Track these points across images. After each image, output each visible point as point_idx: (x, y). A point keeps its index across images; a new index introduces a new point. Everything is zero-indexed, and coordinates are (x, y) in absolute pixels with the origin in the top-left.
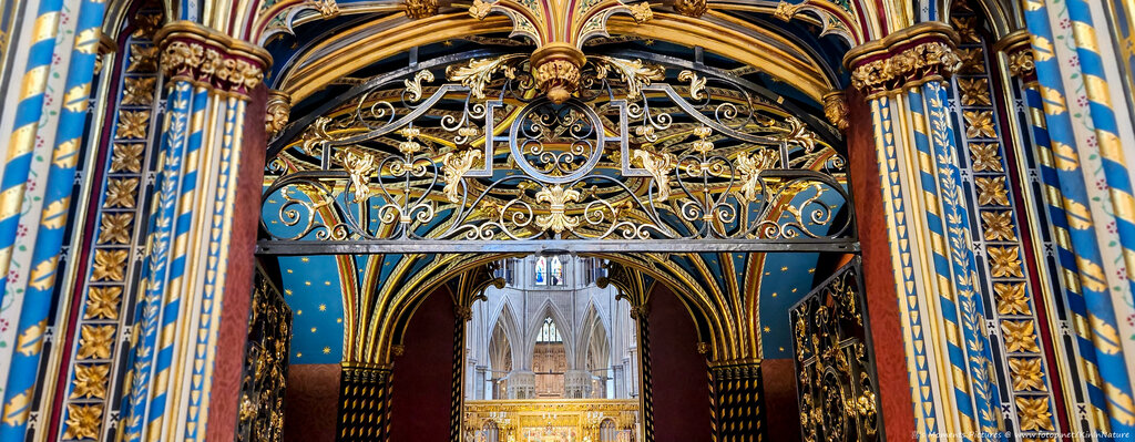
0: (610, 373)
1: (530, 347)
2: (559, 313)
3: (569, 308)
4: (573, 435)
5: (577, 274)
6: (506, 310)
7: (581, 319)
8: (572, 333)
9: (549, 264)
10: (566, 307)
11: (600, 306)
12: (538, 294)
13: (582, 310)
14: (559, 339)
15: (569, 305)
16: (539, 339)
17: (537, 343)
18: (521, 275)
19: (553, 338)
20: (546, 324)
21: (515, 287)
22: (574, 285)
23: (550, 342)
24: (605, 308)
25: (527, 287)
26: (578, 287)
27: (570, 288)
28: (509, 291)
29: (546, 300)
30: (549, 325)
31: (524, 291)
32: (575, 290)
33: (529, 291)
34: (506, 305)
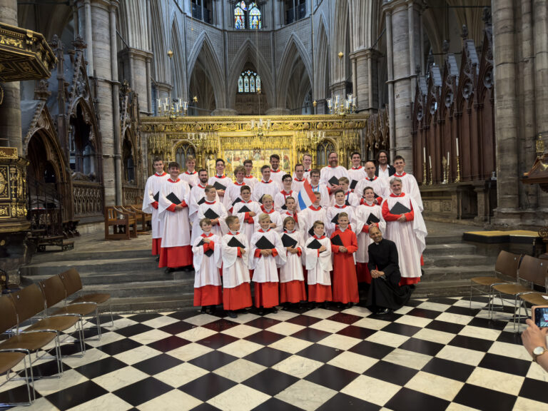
2: (260, 56)
3: (269, 49)
5: (277, 14)
6: (205, 47)
7: (281, 61)
8: (273, 74)
10: (266, 49)
13: (283, 49)
17: (239, 93)
18: (220, 15)
19: (253, 89)
20: (246, 77)
21: (214, 25)
22: (273, 26)
23: (250, 93)
24: (305, 44)
25: (227, 28)
26: (277, 27)
27: (270, 28)
28: (208, 29)
29: (245, 41)
30: (249, 77)
31: (224, 31)
32: (274, 31)
33: (228, 32)
34: (204, 41)
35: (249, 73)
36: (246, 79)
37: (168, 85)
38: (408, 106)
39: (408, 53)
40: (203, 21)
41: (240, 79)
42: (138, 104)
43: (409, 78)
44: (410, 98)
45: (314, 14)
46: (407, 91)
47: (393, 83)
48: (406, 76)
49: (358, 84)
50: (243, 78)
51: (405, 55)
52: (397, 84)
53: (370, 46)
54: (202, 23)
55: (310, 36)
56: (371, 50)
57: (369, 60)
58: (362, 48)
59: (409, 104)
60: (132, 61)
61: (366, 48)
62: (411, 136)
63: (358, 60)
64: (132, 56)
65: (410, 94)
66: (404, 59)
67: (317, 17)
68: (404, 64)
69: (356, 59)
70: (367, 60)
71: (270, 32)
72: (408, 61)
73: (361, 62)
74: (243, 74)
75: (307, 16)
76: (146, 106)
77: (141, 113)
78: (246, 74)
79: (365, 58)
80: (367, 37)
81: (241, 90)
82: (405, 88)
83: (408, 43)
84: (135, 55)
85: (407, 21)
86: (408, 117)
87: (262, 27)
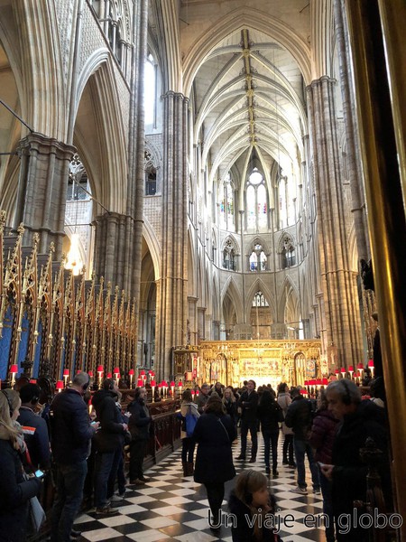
0: (301, 325)
1: (248, 310)
2: (266, 288)
3: (272, 283)
4: (276, 363)
5: (277, 261)
6: (231, 285)
7: (280, 291)
8: (275, 300)
9: (259, 256)
10: (270, 284)
11: (293, 282)
12: (252, 276)
13: (281, 284)
14: (267, 304)
15: (272, 282)
16: (254, 305)
17: (253, 307)
18: (240, 264)
19: (263, 305)
20: (258, 296)
21: (237, 271)
22: (275, 269)
23: (261, 307)
24: (295, 282)
25: (245, 272)
26: (277, 270)
27: (272, 271)
28: (233, 275)
30: (260, 296)
31: (243, 274)
32: (275, 273)
33: (246, 274)
34: (231, 283)
35: (260, 293)
54: (230, 271)
55: (298, 278)
71: (273, 273)
74: (256, 294)
75: (296, 266)
78: (258, 294)
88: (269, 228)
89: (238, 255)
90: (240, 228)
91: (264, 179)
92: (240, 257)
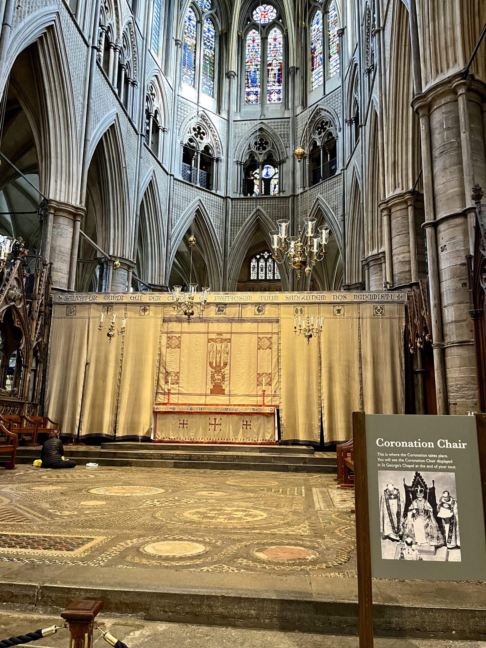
6: (199, 218)
11: (329, 210)
15: (285, 215)
17: (250, 280)
19: (270, 276)
20: (262, 260)
21: (214, 191)
22: (294, 189)
23: (266, 280)
24: (335, 209)
25: (231, 195)
26: (299, 191)
27: (288, 193)
28: (203, 195)
29: (255, 210)
30: (266, 261)
31: (226, 198)
32: (294, 196)
33: (232, 199)
34: (198, 211)
35: (266, 255)
36: (262, 263)
37: (127, 260)
38: (463, 264)
39: (461, 171)
40: (198, 185)
41: (254, 263)
42: (49, 277)
43: (464, 214)
44: (468, 250)
45: (346, 169)
46: (460, 237)
47: (435, 225)
48: (459, 210)
49: (394, 247)
50: (258, 261)
51: (456, 175)
52: (442, 227)
53: (411, 187)
54: (197, 188)
55: (342, 198)
56: (413, 192)
57: (410, 208)
58: (399, 191)
59: (464, 261)
60: (51, 217)
61: (404, 191)
62: (470, 320)
63: (392, 211)
64: (52, 212)
65: (466, 242)
66: (455, 182)
67: (349, 172)
68: (455, 190)
69: (389, 209)
70: (407, 208)
71: (289, 197)
72: (462, 185)
73: (397, 214)
74: (258, 257)
75: (338, 172)
76: (65, 281)
77: (53, 289)
78: (263, 257)
79: (404, 206)
80: (407, 175)
81: (253, 276)
82: (458, 232)
83: (460, 155)
84: (56, 210)
85: (457, 120)
86: (464, 285)
87: (279, 192)
88: (287, 107)
89: (218, 160)
90: (224, 106)
91: (281, 15)
92: (222, 165)
